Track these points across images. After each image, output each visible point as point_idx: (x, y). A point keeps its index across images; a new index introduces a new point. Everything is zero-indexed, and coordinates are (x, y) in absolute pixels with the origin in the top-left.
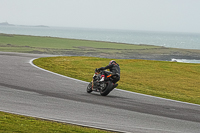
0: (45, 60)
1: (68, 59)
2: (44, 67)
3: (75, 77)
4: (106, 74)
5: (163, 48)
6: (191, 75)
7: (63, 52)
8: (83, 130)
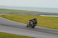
0: (3, 15)
1: (10, 15)
2: (3, 17)
3: (12, 20)
4: (33, 22)
5: (38, 12)
6: (46, 20)
7: (8, 13)
8: (14, 35)
